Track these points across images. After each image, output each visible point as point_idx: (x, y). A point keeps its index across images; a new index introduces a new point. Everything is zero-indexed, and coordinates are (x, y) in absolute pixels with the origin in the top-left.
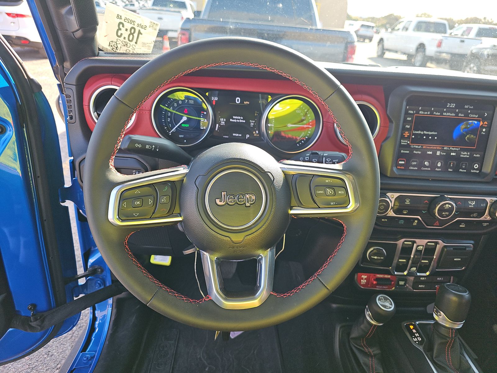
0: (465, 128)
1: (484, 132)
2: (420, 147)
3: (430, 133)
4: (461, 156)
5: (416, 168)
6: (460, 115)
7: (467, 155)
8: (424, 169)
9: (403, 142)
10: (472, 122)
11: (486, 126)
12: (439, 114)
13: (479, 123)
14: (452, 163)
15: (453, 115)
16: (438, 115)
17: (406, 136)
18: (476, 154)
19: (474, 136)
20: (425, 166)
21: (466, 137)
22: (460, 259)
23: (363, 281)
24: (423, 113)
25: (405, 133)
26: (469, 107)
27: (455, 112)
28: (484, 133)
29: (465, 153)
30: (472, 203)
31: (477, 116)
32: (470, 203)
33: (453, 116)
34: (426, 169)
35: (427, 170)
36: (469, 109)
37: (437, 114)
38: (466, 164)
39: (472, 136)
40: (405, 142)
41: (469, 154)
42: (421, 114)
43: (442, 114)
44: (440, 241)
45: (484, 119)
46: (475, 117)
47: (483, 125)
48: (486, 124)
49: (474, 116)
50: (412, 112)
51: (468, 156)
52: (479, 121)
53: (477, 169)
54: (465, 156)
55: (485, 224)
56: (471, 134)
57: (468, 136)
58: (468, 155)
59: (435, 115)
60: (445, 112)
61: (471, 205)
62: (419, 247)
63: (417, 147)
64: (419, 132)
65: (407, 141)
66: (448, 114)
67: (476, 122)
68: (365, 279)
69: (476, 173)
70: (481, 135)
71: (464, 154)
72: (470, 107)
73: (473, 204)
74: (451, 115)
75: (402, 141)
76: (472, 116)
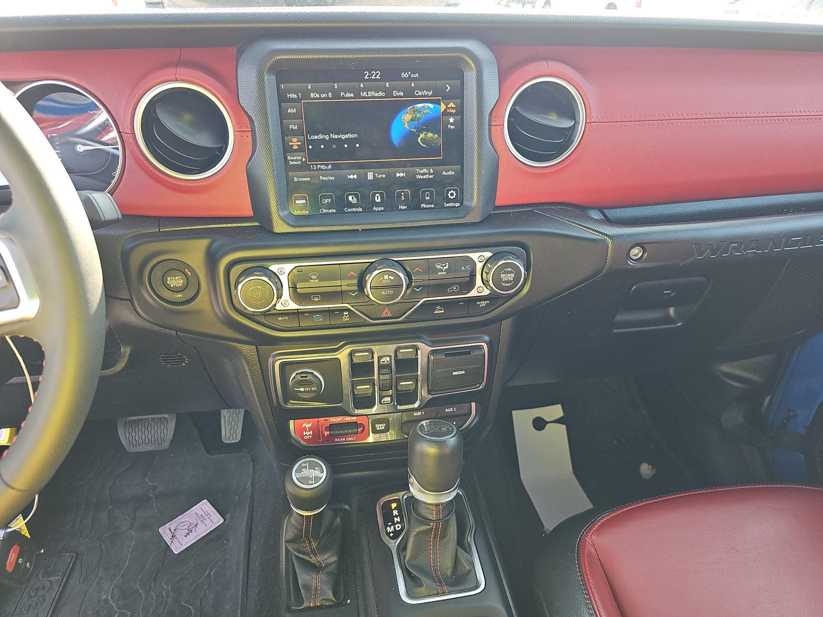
0: (412, 120)
1: (452, 124)
2: (330, 167)
3: (344, 137)
4: (418, 177)
5: (335, 211)
6: (395, 93)
7: (430, 174)
8: (350, 210)
9: (292, 161)
10: (423, 107)
11: (453, 111)
12: (352, 95)
13: (437, 106)
14: (403, 194)
15: (381, 94)
16: (351, 98)
17: (295, 147)
18: (447, 171)
19: (434, 134)
20: (351, 205)
21: (419, 138)
22: (464, 372)
23: (308, 434)
24: (318, 96)
25: (292, 142)
26: (410, 75)
27: (384, 89)
28: (452, 127)
29: (425, 170)
30: (443, 267)
31: (430, 93)
32: (438, 267)
33: (381, 97)
34: (354, 209)
35: (356, 212)
36: (410, 79)
37: (348, 95)
38: (431, 192)
39: (430, 134)
40: (296, 160)
41: (432, 171)
42: (314, 99)
43: (357, 96)
44: (419, 344)
45: (447, 97)
46: (427, 96)
47: (446, 109)
48: (452, 108)
49: (426, 93)
50: (294, 96)
51: (431, 177)
52: (437, 102)
53: (454, 201)
54: (424, 177)
55: (483, 304)
56: (428, 131)
57: (422, 136)
58: (432, 174)
59: (343, 98)
60: (363, 90)
61: (441, 270)
62: (383, 359)
63: (323, 167)
64: (321, 137)
65: (300, 158)
66: (371, 94)
67: (431, 106)
68: (310, 429)
69: (455, 207)
70: (447, 132)
71: (422, 172)
72: (413, 76)
73: (445, 268)
74: (377, 95)
75: (289, 158)
76: (420, 93)
